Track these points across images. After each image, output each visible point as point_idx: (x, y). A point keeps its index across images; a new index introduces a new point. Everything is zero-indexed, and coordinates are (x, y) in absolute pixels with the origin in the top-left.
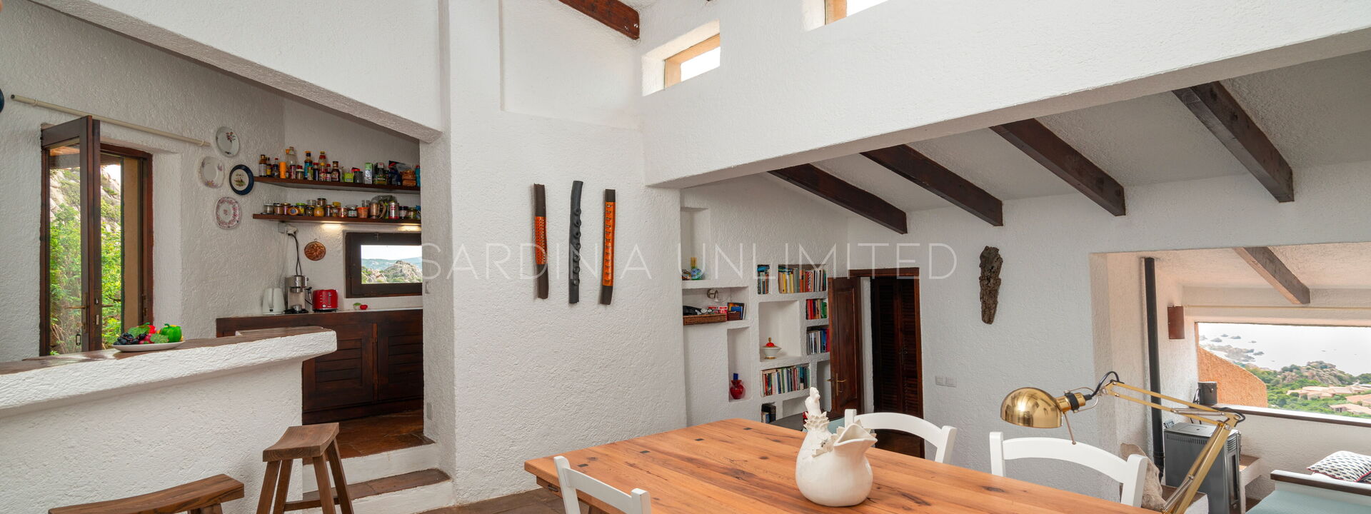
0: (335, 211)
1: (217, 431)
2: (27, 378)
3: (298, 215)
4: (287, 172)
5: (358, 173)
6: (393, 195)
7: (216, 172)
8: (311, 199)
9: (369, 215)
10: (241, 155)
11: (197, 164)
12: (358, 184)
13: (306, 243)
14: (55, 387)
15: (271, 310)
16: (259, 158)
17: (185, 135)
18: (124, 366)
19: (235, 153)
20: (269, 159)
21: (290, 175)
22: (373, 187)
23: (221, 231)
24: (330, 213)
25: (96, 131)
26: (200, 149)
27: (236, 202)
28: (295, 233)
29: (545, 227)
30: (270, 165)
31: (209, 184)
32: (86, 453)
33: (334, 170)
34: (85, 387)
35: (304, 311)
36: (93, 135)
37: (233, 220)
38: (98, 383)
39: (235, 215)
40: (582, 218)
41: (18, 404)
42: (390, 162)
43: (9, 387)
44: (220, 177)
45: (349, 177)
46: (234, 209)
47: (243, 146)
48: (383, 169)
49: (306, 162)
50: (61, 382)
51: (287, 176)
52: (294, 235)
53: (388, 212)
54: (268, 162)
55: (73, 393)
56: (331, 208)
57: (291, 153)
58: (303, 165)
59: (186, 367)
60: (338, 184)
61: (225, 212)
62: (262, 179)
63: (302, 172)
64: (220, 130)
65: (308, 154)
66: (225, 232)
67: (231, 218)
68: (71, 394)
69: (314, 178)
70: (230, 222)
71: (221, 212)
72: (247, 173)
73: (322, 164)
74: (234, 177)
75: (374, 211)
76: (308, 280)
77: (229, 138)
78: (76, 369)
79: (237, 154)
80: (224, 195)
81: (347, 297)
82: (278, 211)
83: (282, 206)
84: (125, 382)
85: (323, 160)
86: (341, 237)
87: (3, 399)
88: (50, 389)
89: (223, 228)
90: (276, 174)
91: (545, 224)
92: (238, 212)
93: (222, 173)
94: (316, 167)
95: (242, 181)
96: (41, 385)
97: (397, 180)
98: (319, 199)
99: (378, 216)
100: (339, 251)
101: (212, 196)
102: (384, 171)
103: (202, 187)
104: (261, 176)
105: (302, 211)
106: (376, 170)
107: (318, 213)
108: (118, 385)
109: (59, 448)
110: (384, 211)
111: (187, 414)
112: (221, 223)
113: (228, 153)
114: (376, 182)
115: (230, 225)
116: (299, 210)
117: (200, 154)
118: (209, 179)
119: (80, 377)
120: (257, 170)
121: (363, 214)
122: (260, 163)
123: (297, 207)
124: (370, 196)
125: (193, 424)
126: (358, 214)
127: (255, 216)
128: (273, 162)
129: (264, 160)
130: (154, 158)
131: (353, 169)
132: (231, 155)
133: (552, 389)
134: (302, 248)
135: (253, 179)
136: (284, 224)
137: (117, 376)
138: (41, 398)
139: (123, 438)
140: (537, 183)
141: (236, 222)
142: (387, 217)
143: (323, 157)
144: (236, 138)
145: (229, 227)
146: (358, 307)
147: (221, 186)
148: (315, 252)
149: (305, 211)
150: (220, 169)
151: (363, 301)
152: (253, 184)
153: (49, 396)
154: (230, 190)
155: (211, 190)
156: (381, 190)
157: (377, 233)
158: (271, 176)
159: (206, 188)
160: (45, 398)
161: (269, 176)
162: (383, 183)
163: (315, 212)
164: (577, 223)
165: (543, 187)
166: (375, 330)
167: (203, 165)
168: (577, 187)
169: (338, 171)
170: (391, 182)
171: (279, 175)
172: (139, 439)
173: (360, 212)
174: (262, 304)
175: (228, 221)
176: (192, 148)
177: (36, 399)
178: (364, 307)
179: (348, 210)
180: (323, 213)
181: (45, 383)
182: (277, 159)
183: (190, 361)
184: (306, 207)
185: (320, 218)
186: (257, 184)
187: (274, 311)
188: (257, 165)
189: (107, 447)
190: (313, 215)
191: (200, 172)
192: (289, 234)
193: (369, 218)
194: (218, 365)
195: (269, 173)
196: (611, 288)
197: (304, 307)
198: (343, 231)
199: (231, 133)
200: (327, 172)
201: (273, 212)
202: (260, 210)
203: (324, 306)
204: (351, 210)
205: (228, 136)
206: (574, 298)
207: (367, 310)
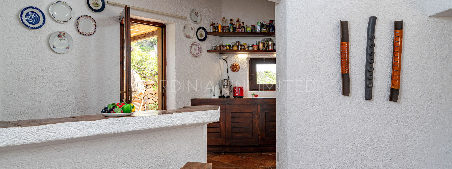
0: (243, 47)
1: (155, 159)
2: (43, 129)
3: (226, 50)
4: (222, 29)
5: (254, 27)
6: (271, 38)
7: (190, 31)
8: (233, 42)
9: (259, 49)
10: (202, 22)
11: (182, 28)
12: (254, 33)
13: (231, 64)
14: (58, 134)
15: (214, 96)
16: (210, 24)
17: (177, 15)
18: (94, 125)
19: (199, 22)
20: (214, 24)
21: (223, 31)
22: (261, 34)
23: (193, 58)
24: (240, 48)
25: (129, 12)
26: (184, 21)
27: (199, 45)
28: (226, 59)
29: (348, 49)
30: (215, 26)
31: (188, 37)
32: (86, 166)
33: (242, 27)
34: (74, 135)
35: (228, 97)
36: (128, 14)
37: (198, 53)
38: (81, 133)
39: (199, 51)
40: (376, 42)
41: (39, 142)
42: (270, 21)
43: (34, 133)
44: (192, 33)
45: (249, 30)
46: (199, 48)
47: (203, 18)
48: (266, 24)
49: (230, 24)
50: (61, 131)
51: (222, 31)
52: (225, 60)
53: (268, 47)
54: (214, 25)
55: (67, 137)
56: (241, 46)
57: (224, 20)
58: (229, 25)
59: (129, 126)
60: (244, 34)
61: (195, 49)
62: (211, 33)
63: (228, 29)
64: (192, 11)
65: (231, 20)
66: (195, 59)
67: (197, 52)
68: (66, 138)
69: (233, 31)
70: (197, 54)
71: (193, 50)
72: (204, 30)
73: (237, 24)
74: (199, 33)
75: (261, 46)
76: (230, 82)
77: (196, 15)
78: (69, 125)
79: (200, 22)
80: (195, 41)
81: (250, 90)
82: (218, 48)
83: (220, 46)
84: (96, 133)
85: (238, 22)
86: (246, 60)
87: (31, 139)
88: (55, 135)
89: (194, 57)
90: (217, 31)
91: (348, 47)
92: (200, 50)
93: (193, 31)
94: (234, 26)
95: (202, 35)
96: (50, 133)
97: (272, 30)
98: (237, 42)
99: (263, 49)
100: (246, 68)
101: (189, 42)
102: (267, 26)
103: (185, 38)
104: (211, 32)
105: (228, 48)
106: (262, 25)
107: (235, 48)
108: (92, 134)
109: (72, 162)
110: (266, 46)
111: (139, 149)
112: (192, 55)
113: (196, 22)
114: (262, 31)
115: (197, 56)
116: (227, 48)
117: (184, 23)
118: (188, 34)
119: (71, 129)
120: (209, 29)
121: (256, 49)
122: (211, 26)
123: (226, 46)
124: (260, 39)
125: (142, 155)
126: (253, 48)
127: (208, 51)
128: (216, 25)
129: (212, 25)
130: (166, 26)
131: (252, 25)
132: (197, 23)
133: (352, 155)
134: (229, 66)
135: (207, 33)
136: (221, 55)
137: (91, 130)
138: (50, 139)
139: (105, 160)
140: (342, 20)
141: (199, 54)
142: (267, 50)
143: (238, 21)
144: (199, 15)
145: (196, 56)
146: (254, 96)
147: (193, 38)
148: (235, 68)
149: (229, 48)
150: (192, 29)
151: (256, 93)
152: (207, 36)
153: (55, 138)
154: (197, 39)
155: (189, 39)
156: (265, 35)
157: (264, 58)
158: (215, 32)
159: (186, 39)
160: (52, 139)
161: (214, 32)
162: (265, 32)
163: (234, 48)
164: (372, 45)
165: (347, 22)
166: (259, 108)
167: (185, 28)
168: (373, 21)
169: (244, 27)
170: (269, 31)
171: (218, 31)
172: (113, 160)
173: (254, 47)
174: (211, 93)
175: (196, 54)
176: (180, 21)
177: (48, 140)
178: (256, 96)
179: (249, 46)
180: (237, 49)
181: (52, 131)
182: (218, 23)
183: (131, 123)
184: (230, 46)
185: (236, 51)
186: (209, 36)
187: (216, 96)
188: (209, 27)
189: (96, 164)
190: (233, 50)
191: (183, 31)
192: (223, 60)
193: (258, 50)
194: (147, 126)
195: (214, 31)
196: (398, 90)
197: (228, 95)
198: (248, 58)
199: (197, 12)
200: (239, 28)
201: (216, 49)
202: (210, 48)
203: (237, 95)
204: (250, 46)
205: (196, 14)
206: (369, 96)
207: (258, 98)
